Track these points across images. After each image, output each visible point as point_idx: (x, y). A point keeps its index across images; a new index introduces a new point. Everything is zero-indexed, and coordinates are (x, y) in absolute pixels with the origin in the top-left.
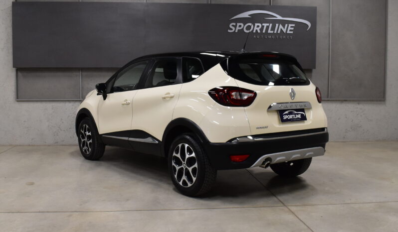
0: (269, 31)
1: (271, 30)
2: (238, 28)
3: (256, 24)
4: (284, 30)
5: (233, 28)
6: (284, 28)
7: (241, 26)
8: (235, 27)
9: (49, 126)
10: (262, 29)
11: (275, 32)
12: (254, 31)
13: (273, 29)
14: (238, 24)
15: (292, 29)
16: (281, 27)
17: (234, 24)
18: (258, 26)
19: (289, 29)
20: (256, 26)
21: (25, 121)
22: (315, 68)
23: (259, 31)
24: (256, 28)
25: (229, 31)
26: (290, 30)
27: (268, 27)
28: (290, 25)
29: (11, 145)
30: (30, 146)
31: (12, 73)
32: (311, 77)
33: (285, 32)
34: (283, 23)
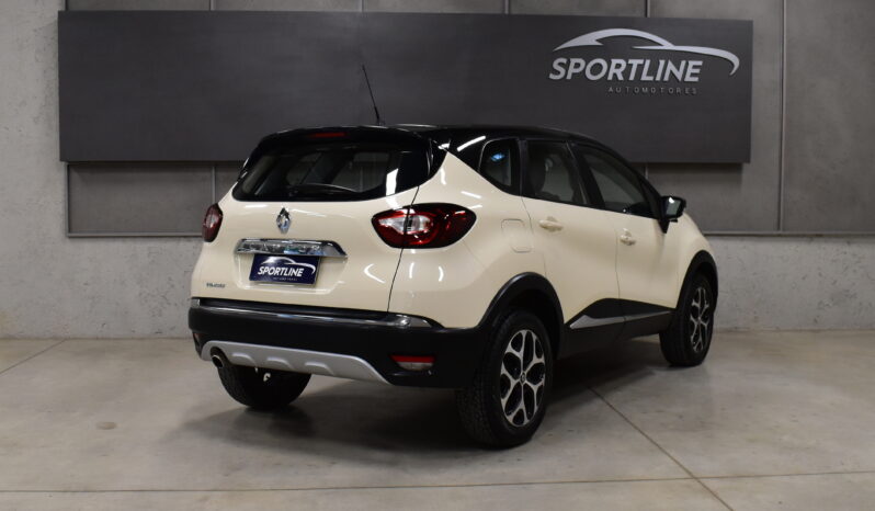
0: (645, 77)
1: (648, 75)
2: (572, 70)
4: (679, 75)
5: (561, 70)
6: (678, 69)
7: (578, 65)
8: (566, 66)
9: (140, 294)
10: (626, 73)
11: (658, 78)
12: (610, 77)
13: (653, 71)
14: (573, 61)
15: (697, 71)
16: (671, 66)
17: (564, 61)
18: (618, 66)
19: (689, 72)
20: (613, 65)
21: (86, 284)
22: (748, 161)
23: (620, 78)
24: (613, 70)
25: (552, 76)
26: (693, 75)
27: (640, 67)
28: (692, 63)
29: (55, 338)
30: (97, 339)
31: (59, 174)
32: (739, 181)
33: (680, 79)
34: (676, 57)
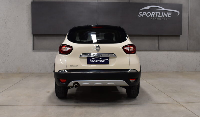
0: (159, 16)
1: (160, 16)
2: (143, 15)
3: (152, 13)
4: (166, 16)
5: (141, 15)
7: (145, 14)
8: (142, 14)
9: (49, 63)
10: (155, 15)
11: (162, 16)
12: (151, 16)
13: (161, 15)
14: (143, 13)
15: (170, 15)
16: (165, 14)
17: (141, 13)
18: (153, 14)
19: (169, 15)
20: (152, 14)
21: (37, 61)
22: (181, 34)
23: (154, 16)
24: (152, 15)
25: (139, 16)
26: (169, 16)
27: (158, 14)
28: (169, 13)
29: (30, 73)
30: (39, 73)
31: (31, 37)
32: (179, 39)
33: (167, 16)
34: (166, 12)
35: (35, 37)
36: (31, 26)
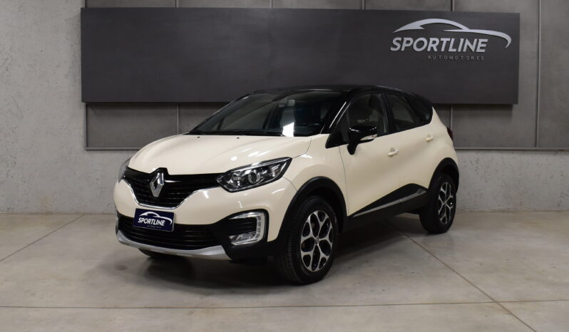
0: (451, 50)
1: (453, 48)
2: (405, 45)
3: (432, 40)
4: (473, 48)
5: (399, 45)
6: (472, 44)
7: (409, 42)
8: (401, 43)
10: (439, 47)
11: (459, 50)
12: (429, 50)
13: (456, 46)
14: (406, 39)
15: (484, 45)
16: (467, 43)
17: (400, 39)
18: (434, 42)
19: (479, 46)
20: (431, 42)
21: (97, 179)
22: (517, 103)
23: (435, 50)
24: (431, 45)
25: (392, 49)
26: (481, 48)
27: (448, 43)
28: (481, 40)
29: (77, 213)
30: (104, 214)
31: (80, 111)
32: (510, 115)
33: (473, 50)
34: (471, 37)
35: (91, 111)
36: (79, 78)
